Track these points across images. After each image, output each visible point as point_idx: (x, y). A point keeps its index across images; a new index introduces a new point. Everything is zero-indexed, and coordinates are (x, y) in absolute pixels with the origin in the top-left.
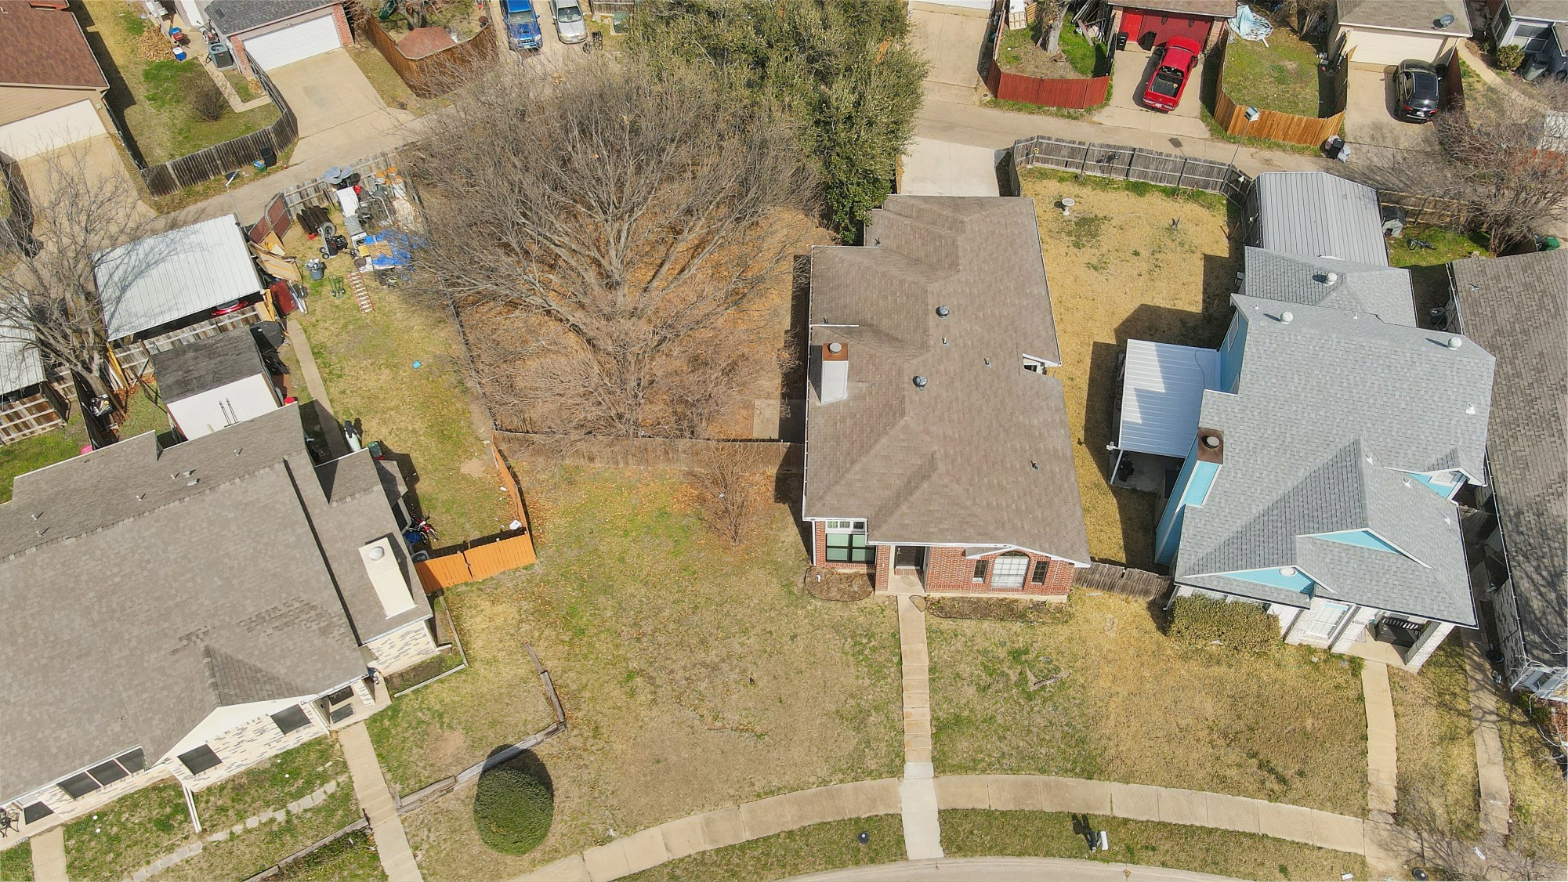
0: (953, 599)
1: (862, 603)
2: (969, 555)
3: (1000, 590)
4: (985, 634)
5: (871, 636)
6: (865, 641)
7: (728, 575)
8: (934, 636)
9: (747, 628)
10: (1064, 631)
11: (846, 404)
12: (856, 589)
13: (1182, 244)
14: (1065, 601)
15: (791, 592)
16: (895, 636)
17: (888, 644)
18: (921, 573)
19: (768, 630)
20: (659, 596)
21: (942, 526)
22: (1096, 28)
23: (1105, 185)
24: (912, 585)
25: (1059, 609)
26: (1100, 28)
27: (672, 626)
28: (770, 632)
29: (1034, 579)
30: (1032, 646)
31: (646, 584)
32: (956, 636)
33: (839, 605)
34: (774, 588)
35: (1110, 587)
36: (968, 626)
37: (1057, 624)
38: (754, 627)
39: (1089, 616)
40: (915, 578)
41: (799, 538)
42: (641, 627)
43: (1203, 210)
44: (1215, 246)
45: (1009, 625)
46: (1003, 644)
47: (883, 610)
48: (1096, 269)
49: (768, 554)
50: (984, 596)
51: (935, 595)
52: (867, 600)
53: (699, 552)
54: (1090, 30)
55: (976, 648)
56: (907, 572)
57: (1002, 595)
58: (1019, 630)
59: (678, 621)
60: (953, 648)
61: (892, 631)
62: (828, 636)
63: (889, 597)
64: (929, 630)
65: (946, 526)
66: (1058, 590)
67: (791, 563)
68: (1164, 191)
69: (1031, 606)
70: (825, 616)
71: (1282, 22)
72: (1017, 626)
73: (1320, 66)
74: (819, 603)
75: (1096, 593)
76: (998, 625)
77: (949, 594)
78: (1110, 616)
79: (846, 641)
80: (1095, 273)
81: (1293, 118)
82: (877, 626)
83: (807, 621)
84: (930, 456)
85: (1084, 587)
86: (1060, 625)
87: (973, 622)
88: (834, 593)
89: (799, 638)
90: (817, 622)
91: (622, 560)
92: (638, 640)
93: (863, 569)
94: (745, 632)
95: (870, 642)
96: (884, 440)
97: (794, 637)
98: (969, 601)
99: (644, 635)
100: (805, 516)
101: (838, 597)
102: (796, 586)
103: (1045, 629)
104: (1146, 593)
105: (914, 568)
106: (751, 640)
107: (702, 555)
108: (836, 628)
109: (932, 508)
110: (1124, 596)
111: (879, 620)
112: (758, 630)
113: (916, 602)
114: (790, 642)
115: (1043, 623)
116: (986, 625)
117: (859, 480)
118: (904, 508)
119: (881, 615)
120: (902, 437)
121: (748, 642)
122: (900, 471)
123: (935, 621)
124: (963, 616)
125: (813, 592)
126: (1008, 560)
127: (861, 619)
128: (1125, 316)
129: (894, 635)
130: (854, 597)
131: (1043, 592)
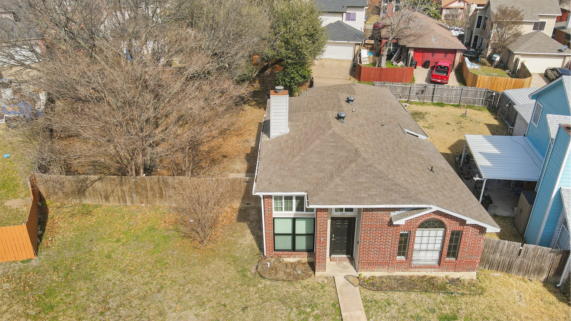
0: (381, 277)
1: (305, 282)
2: (396, 220)
3: (421, 267)
4: (414, 302)
5: (313, 306)
6: (308, 310)
7: (194, 265)
8: (369, 304)
9: (204, 303)
10: (482, 302)
11: (288, 135)
12: (299, 272)
13: (471, 121)
14: (475, 278)
15: (245, 276)
16: (336, 306)
17: (329, 312)
18: (352, 260)
19: (223, 303)
20: (131, 280)
21: (371, 193)
22: (401, 62)
23: (423, 104)
24: (345, 268)
25: (471, 284)
26: (403, 62)
27: (136, 302)
28: (225, 305)
29: (448, 255)
30: (458, 312)
31: (123, 272)
32: (389, 304)
33: (285, 284)
34: (232, 272)
35: (508, 268)
36: (398, 296)
37: (474, 295)
38: (210, 301)
39: (498, 290)
40: (347, 263)
41: (254, 242)
42: (108, 303)
43: (477, 111)
44: (490, 121)
45: (434, 295)
46: (433, 311)
47: (323, 286)
48: (428, 128)
49: (229, 251)
50: (406, 274)
51: (366, 274)
52: (309, 280)
53: (173, 251)
54: (399, 63)
55: (409, 314)
56: (341, 260)
57: (422, 273)
58: (443, 300)
59: (144, 298)
60: (388, 314)
61: (332, 302)
62: (275, 307)
63: (327, 278)
64: (364, 300)
65: (374, 193)
66: (468, 266)
67: (246, 257)
68: (453, 105)
69: (447, 281)
70: (274, 292)
71: (484, 64)
72: (440, 297)
73: (508, 73)
74: (268, 283)
75: (498, 274)
76: (424, 296)
77: (377, 274)
78: (515, 291)
79: (292, 310)
80: (429, 130)
81: (508, 80)
82: (319, 297)
83: (257, 295)
84: (354, 151)
85: (487, 269)
86: (477, 296)
87: (402, 293)
88: (281, 275)
89: (249, 309)
90: (266, 296)
91: (109, 256)
92: (102, 314)
93: (304, 258)
94: (202, 304)
95: (313, 311)
96: (317, 142)
97: (244, 309)
98: (395, 278)
99: (109, 309)
100: (255, 192)
101: (285, 278)
102: (250, 271)
103: (464, 299)
104: (539, 271)
105: (345, 256)
106: (206, 312)
107: (175, 253)
108: (283, 301)
109: (361, 180)
110: (520, 277)
111: (320, 294)
112: (214, 303)
113: (351, 279)
114: (241, 313)
115: (463, 294)
116: (413, 295)
117: (299, 167)
118: (337, 180)
119: (322, 290)
120: (332, 140)
121: (203, 313)
122: (331, 161)
123: (369, 294)
124: (392, 289)
125: (264, 275)
126: (426, 232)
127: (304, 294)
128: (452, 143)
129: (334, 305)
130: (297, 278)
131: (455, 269)
